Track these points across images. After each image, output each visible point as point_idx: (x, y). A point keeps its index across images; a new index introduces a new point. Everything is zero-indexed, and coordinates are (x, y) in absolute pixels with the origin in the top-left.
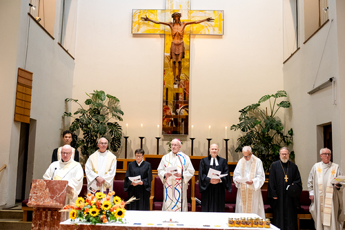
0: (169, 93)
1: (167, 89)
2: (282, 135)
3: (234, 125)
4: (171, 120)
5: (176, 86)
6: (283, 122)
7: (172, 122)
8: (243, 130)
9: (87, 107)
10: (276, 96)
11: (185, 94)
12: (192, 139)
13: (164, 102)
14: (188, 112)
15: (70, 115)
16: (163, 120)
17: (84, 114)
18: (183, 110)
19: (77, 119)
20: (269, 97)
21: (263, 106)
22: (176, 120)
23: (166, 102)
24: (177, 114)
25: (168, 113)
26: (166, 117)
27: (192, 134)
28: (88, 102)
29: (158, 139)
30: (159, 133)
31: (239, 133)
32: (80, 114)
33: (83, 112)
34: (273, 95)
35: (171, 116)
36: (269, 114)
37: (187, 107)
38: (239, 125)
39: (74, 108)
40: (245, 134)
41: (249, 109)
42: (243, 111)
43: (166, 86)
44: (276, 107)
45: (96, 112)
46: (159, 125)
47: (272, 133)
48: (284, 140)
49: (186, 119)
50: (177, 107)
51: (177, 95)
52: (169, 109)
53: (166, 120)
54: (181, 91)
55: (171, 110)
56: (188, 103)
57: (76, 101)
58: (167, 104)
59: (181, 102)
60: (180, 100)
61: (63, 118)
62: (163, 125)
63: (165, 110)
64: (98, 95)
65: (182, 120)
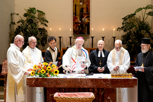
0: (77, 8)
1: (76, 6)
2: (149, 33)
3: (119, 28)
4: (78, 26)
5: (81, 3)
6: (150, 25)
7: (79, 26)
8: (125, 31)
9: (25, 19)
10: (147, 8)
11: (87, 8)
12: (92, 37)
13: (74, 14)
14: (89, 20)
15: (14, 23)
16: (74, 25)
17: (23, 23)
18: (86, 19)
19: (19, 26)
20: (141, 9)
21: (138, 15)
22: (82, 25)
23: (75, 14)
24: (82, 21)
25: (76, 21)
26: (75, 23)
27: (92, 34)
28: (25, 15)
29: (71, 38)
30: (71, 34)
31: (122, 33)
32: (21, 23)
33: (22, 21)
34: (144, 8)
35: (78, 23)
36: (142, 20)
37: (89, 17)
38: (122, 28)
39: (16, 19)
40: (126, 33)
41: (128, 18)
42: (125, 19)
43: (75, 3)
44: (146, 16)
45: (30, 21)
46: (71, 29)
47: (143, 32)
48: (151, 36)
49: (88, 25)
50: (82, 17)
51: (82, 9)
52: (77, 18)
53: (75, 26)
54: (85, 6)
55: (79, 19)
56: (89, 14)
57: (18, 14)
58: (76, 15)
59: (85, 14)
60: (84, 12)
61: (10, 25)
62: (74, 29)
63: (75, 18)
64: (32, 10)
65: (86, 25)
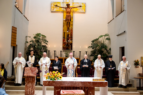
0: (65, 34)
1: (64, 33)
2: (107, 50)
3: (89, 47)
4: (66, 44)
5: (68, 32)
6: (107, 45)
7: (66, 45)
8: (93, 48)
10: (105, 36)
11: (71, 34)
12: (74, 52)
13: (63, 37)
14: (72, 41)
15: (28, 42)
16: (63, 44)
18: (70, 41)
19: (31, 44)
20: (102, 36)
21: (100, 39)
22: (68, 44)
23: (64, 37)
24: (68, 42)
25: (65, 42)
26: (64, 43)
27: (74, 49)
28: (35, 38)
29: (61, 51)
30: (61, 49)
31: (91, 49)
32: (32, 42)
33: (33, 41)
34: (104, 36)
35: (66, 43)
36: (102, 42)
37: (72, 39)
38: (91, 46)
39: (29, 40)
40: (93, 50)
41: (95, 41)
42: (93, 41)
43: (64, 31)
44: (105, 40)
45: (38, 41)
46: (61, 47)
47: (103, 49)
48: (107, 52)
49: (71, 44)
50: (68, 39)
51: (68, 35)
52: (65, 40)
53: (64, 44)
54: (70, 33)
55: (66, 41)
56: (72, 38)
57: (30, 37)
58: (64, 38)
59: (70, 38)
60: (69, 37)
61: (25, 43)
62: (63, 46)
63: (64, 40)
64: (38, 35)
65: (70, 44)
